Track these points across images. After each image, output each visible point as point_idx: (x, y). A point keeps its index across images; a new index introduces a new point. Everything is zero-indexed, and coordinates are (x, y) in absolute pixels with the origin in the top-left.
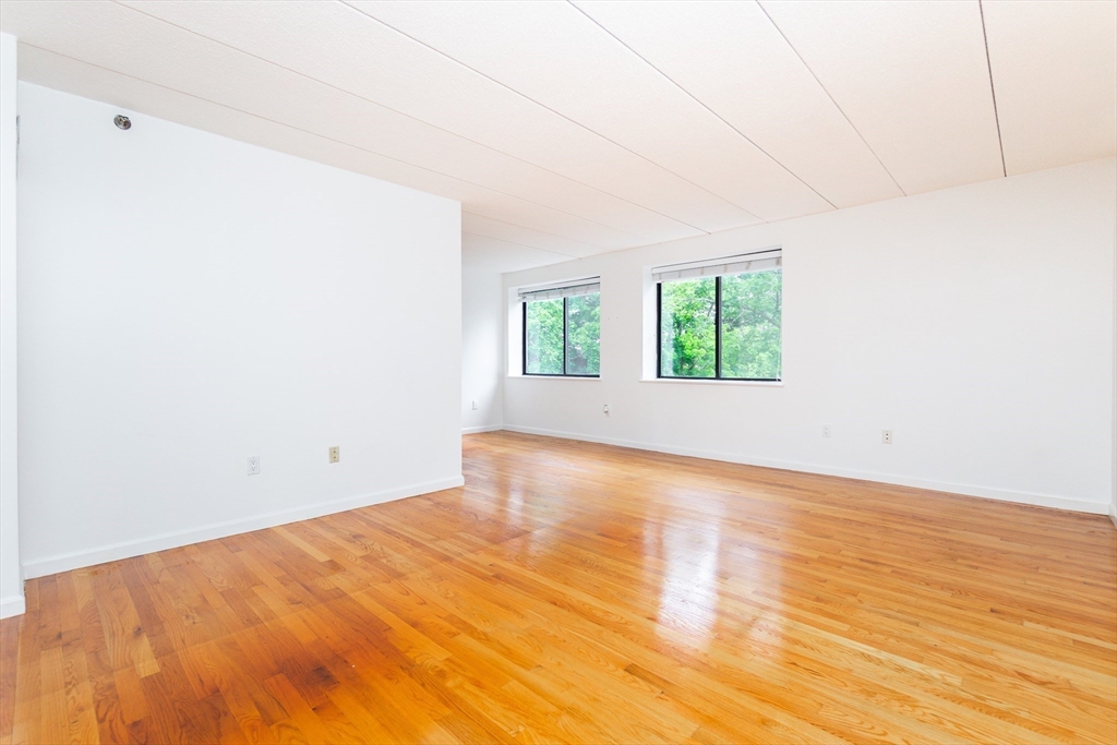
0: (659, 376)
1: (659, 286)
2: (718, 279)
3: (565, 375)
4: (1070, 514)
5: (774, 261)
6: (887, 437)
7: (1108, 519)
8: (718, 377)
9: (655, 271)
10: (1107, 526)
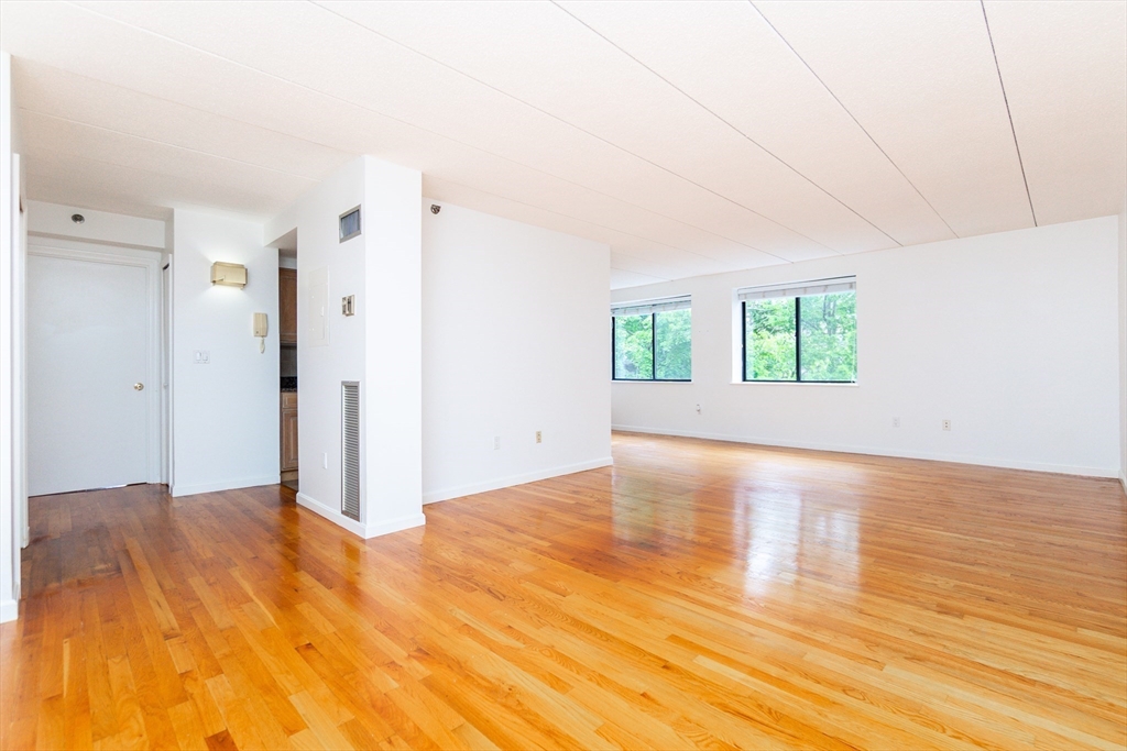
0: (744, 379)
1: (744, 304)
2: (797, 300)
3: (654, 380)
4: (1089, 478)
5: (848, 286)
6: (946, 425)
7: (1119, 481)
8: (798, 380)
9: (741, 292)
10: (1117, 484)
